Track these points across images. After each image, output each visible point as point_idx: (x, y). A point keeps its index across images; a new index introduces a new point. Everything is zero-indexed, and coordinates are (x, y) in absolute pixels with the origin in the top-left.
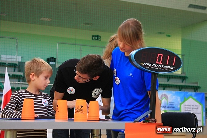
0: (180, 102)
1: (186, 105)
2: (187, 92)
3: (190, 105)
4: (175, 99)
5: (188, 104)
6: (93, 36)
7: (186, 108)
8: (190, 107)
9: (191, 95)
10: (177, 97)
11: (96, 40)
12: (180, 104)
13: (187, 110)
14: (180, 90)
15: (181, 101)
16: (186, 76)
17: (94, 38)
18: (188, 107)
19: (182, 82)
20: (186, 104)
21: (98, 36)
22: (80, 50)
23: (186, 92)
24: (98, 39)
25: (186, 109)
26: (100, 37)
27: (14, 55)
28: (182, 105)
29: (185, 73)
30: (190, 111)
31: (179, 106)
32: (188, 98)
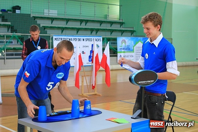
0: (134, 45)
7: (137, 49)
8: (139, 48)
9: (140, 40)
12: (134, 46)
13: (138, 51)
15: (134, 44)
16: (123, 22)
18: (138, 48)
19: (121, 26)
20: (137, 46)
25: (137, 50)
28: (135, 47)
30: (139, 51)
31: (133, 48)
32: (138, 42)
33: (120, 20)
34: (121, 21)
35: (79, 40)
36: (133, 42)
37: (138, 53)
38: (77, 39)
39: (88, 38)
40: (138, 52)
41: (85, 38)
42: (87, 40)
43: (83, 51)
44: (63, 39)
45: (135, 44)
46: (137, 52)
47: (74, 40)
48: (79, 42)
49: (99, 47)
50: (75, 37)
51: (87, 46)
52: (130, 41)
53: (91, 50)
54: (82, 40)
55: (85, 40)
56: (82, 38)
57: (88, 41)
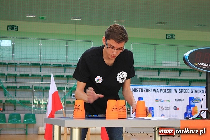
6: (167, 35)
11: (170, 38)
17: (168, 36)
21: (172, 35)
22: (154, 50)
24: (172, 38)
26: (175, 36)
35: (170, 91)
38: (166, 90)
39: (183, 88)
41: (178, 88)
42: (181, 91)
43: (175, 107)
44: (144, 90)
47: (162, 92)
48: (170, 94)
50: (162, 88)
51: (181, 100)
53: (188, 105)
54: (173, 91)
55: (178, 91)
56: (173, 89)
57: (183, 92)
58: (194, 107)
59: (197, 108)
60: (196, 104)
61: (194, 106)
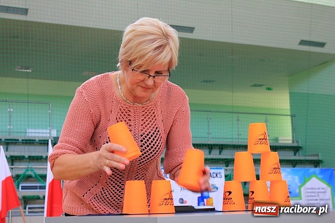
0: (299, 184)
1: (308, 189)
2: (308, 168)
3: (313, 187)
4: (291, 179)
5: (311, 187)
7: (308, 192)
8: (314, 191)
9: (314, 173)
10: (294, 177)
12: (300, 187)
13: (311, 196)
14: (294, 167)
15: (300, 182)
16: (300, 145)
18: (311, 191)
19: (295, 154)
20: (308, 187)
23: (306, 168)
25: (309, 194)
27: (46, 129)
28: (302, 189)
29: (297, 142)
30: (313, 196)
31: (297, 191)
32: (309, 178)
33: (293, 142)
34: (295, 145)
36: (297, 177)
37: (312, 200)
40: (311, 198)
45: (303, 181)
46: (309, 198)
49: (217, 189)
52: (289, 176)
53: (200, 196)
58: (208, 199)
59: (212, 200)
60: (211, 195)
61: (208, 197)
